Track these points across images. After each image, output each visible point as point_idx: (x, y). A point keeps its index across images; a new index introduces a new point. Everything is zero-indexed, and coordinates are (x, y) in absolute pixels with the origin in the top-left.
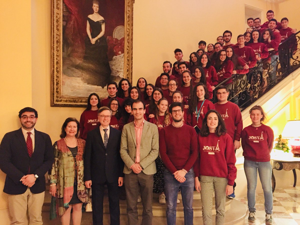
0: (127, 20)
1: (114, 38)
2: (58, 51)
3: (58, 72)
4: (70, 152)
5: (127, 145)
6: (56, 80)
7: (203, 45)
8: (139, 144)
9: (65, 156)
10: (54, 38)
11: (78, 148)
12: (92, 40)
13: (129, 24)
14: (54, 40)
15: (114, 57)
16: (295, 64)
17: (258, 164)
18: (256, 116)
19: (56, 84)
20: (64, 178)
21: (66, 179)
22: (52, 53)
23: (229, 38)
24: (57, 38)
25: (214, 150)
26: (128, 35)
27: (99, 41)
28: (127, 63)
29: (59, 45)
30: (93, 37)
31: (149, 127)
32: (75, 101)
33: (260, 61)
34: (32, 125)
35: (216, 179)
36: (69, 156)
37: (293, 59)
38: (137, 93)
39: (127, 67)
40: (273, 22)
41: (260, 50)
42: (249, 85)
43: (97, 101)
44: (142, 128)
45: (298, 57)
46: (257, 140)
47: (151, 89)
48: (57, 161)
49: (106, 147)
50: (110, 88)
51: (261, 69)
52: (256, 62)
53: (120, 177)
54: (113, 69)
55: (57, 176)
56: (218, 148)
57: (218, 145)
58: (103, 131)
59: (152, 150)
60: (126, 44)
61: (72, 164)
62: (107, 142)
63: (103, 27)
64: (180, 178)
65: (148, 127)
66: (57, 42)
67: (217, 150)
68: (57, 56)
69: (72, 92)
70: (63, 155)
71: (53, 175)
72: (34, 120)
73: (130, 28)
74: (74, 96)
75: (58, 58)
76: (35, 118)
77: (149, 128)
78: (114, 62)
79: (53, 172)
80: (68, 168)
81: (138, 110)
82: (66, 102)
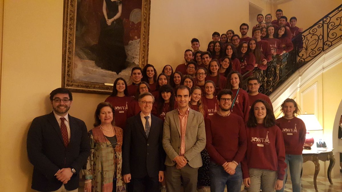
0: (144, 3)
1: (131, 21)
2: (71, 29)
3: (70, 52)
4: (109, 142)
5: (170, 135)
6: (68, 61)
7: (217, 36)
8: (184, 133)
9: (103, 146)
10: (67, 14)
11: (117, 137)
12: (108, 21)
13: (146, 9)
14: (67, 16)
15: (130, 42)
16: (300, 61)
17: (290, 157)
18: (289, 108)
19: (68, 66)
20: (103, 173)
21: (106, 174)
22: (65, 31)
23: (246, 31)
24: (70, 14)
25: (263, 142)
26: (145, 20)
27: (115, 23)
28: (142, 49)
29: (72, 22)
30: (109, 18)
31: (195, 115)
32: (87, 87)
33: (274, 56)
34: (65, 109)
35: (265, 172)
36: (107, 146)
37: (299, 57)
38: (165, 79)
39: (143, 54)
40: (282, 19)
41: (275, 46)
42: (266, 78)
43: (124, 86)
44: (187, 117)
45: (303, 55)
46: (291, 132)
47: (178, 77)
48: (93, 152)
49: (148, 137)
50: (135, 74)
51: (275, 64)
52: (272, 56)
53: (161, 170)
54: (128, 54)
55: (92, 171)
56: (267, 140)
57: (267, 137)
58: (144, 118)
59: (197, 140)
60: (143, 29)
61: (112, 156)
62: (149, 131)
63: (120, 8)
64: (231, 171)
65: (193, 115)
66: (71, 19)
67: (266, 142)
68: (70, 34)
69: (85, 76)
70: (102, 146)
71: (88, 170)
72: (68, 103)
73: (147, 12)
74: (86, 80)
75: (71, 37)
76: (70, 101)
77: (194, 117)
78: (130, 46)
79: (88, 167)
80: (107, 160)
81: (183, 97)
82: (77, 87)
